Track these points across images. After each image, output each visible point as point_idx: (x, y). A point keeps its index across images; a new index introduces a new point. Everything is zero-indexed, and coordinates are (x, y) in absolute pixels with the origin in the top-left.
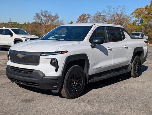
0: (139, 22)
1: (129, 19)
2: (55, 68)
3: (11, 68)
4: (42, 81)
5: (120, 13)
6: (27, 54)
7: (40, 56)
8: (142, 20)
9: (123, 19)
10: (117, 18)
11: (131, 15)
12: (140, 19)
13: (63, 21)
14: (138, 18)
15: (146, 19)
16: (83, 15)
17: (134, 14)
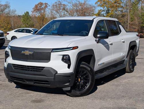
0: (105, 12)
1: (93, 8)
2: (67, 65)
3: (14, 66)
4: (54, 79)
5: (83, 2)
6: (35, 51)
7: (51, 52)
8: (108, 10)
9: (87, 9)
10: (80, 7)
11: (95, 4)
12: (106, 8)
13: (15, 11)
14: (104, 8)
15: (113, 9)
16: (39, 4)
17: (99, 3)
